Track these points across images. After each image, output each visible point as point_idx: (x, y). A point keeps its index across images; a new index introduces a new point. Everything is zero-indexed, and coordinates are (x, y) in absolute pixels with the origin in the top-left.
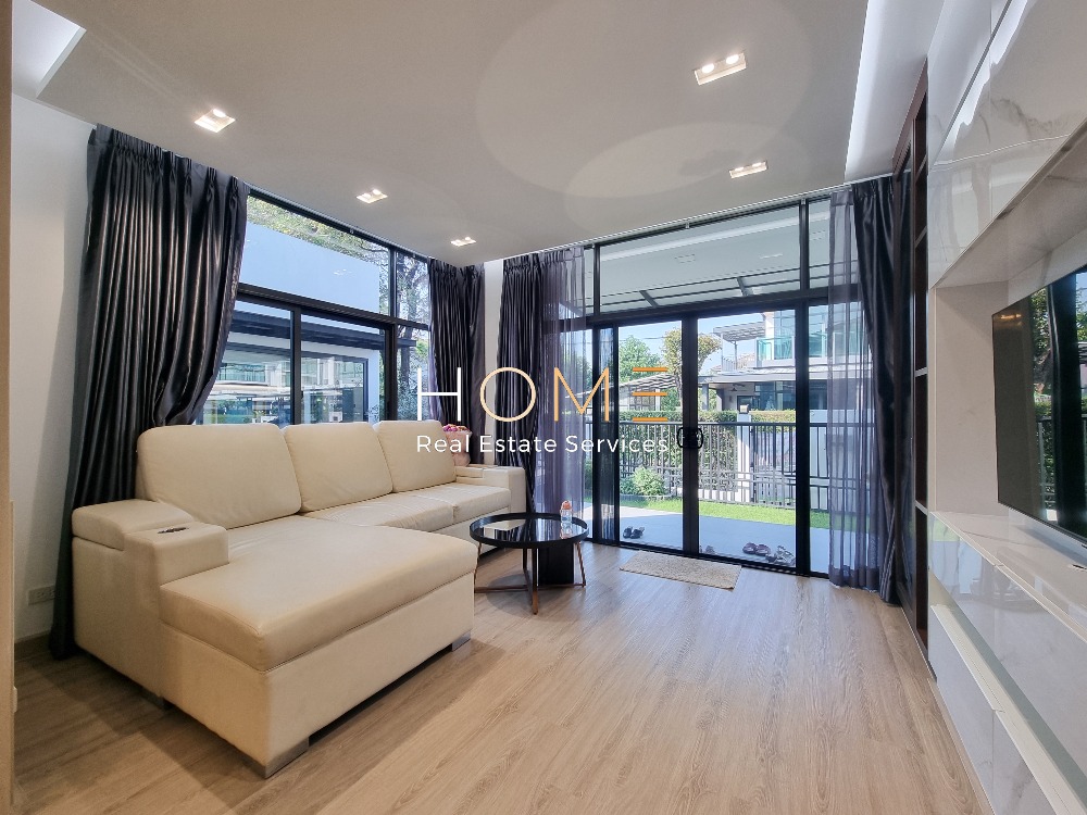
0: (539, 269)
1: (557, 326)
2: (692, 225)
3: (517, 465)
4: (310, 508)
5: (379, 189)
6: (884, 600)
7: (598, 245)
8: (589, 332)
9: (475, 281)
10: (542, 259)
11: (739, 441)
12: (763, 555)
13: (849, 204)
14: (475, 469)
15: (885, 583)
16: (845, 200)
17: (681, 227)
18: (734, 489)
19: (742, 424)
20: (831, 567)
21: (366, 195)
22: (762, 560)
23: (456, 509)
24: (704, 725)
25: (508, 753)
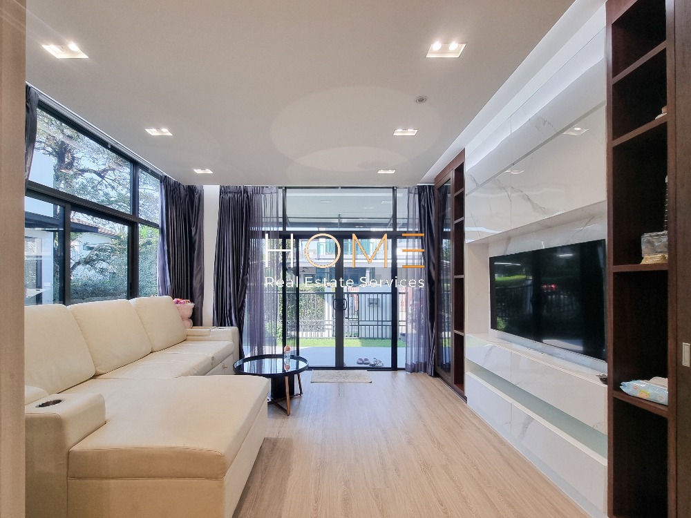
0: (248, 196)
1: (260, 234)
2: (342, 188)
3: (232, 325)
4: (101, 372)
5: (166, 127)
6: (431, 376)
7: (286, 188)
8: (281, 240)
9: (197, 196)
10: (249, 190)
11: (326, 303)
12: (368, 364)
13: (415, 194)
14: (197, 329)
15: (430, 369)
16: (413, 191)
17: (337, 188)
18: (323, 330)
19: (328, 293)
20: (406, 364)
21: (154, 130)
22: (368, 366)
23: (213, 358)
24: (410, 443)
25: (343, 483)
